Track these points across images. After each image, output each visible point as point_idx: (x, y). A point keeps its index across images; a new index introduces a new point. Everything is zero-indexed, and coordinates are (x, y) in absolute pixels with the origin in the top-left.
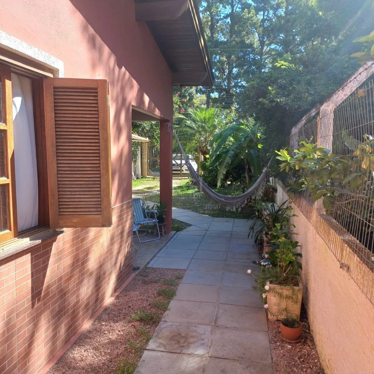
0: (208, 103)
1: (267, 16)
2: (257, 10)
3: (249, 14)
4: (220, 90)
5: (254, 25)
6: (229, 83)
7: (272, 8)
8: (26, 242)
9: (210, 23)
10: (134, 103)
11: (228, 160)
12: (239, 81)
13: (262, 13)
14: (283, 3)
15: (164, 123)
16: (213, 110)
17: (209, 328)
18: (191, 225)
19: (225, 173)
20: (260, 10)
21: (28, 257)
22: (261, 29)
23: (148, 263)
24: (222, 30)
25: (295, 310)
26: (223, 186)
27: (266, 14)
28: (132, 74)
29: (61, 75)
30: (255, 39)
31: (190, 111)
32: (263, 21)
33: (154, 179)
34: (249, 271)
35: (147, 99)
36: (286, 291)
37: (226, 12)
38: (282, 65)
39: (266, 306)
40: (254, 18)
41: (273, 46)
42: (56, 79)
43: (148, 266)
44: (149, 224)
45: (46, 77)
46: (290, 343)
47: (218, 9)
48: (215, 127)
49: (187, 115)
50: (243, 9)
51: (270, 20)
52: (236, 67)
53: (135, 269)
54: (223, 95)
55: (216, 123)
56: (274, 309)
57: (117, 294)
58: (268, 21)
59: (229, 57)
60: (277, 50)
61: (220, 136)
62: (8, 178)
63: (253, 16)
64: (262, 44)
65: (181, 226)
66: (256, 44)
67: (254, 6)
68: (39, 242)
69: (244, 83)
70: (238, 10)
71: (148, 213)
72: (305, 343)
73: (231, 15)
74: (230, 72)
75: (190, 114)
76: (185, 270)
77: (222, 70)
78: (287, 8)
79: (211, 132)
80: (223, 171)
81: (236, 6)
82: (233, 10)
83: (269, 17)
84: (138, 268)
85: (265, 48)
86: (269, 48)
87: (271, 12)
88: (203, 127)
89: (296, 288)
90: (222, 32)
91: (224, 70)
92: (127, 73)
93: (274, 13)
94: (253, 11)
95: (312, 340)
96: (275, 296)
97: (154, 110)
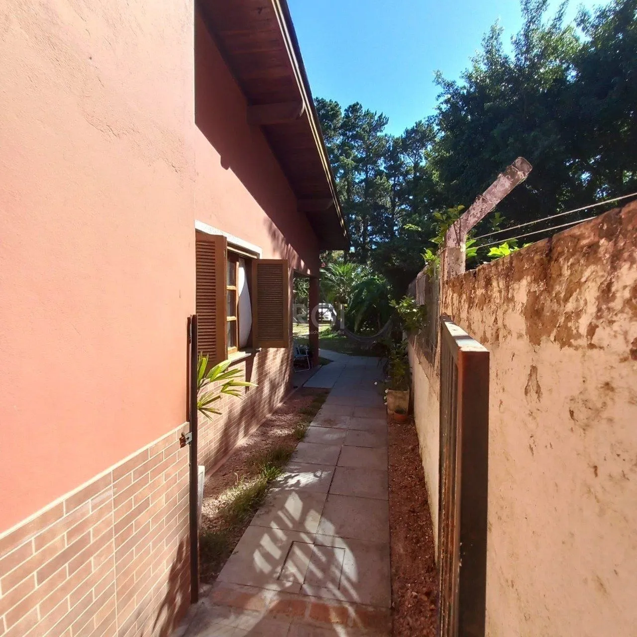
0: (345, 257)
1: (398, 181)
2: (389, 177)
3: (381, 180)
4: (356, 245)
5: (385, 190)
6: (364, 239)
7: (402, 174)
8: (243, 354)
9: (346, 187)
10: (295, 268)
11: (364, 309)
12: (374, 237)
13: (393, 179)
14: (412, 170)
15: (312, 280)
16: (351, 265)
17: (349, 418)
18: (333, 361)
19: (361, 319)
20: (391, 177)
21: (244, 363)
22: (392, 193)
23: (303, 385)
24: (357, 193)
25: (405, 405)
26: (359, 331)
27: (396, 180)
28: (294, 248)
29: (261, 258)
30: (387, 201)
31: (330, 265)
32: (394, 185)
33: (298, 325)
34: (376, 383)
35: (302, 263)
36: (399, 394)
37: (361, 178)
38: (410, 227)
39: (386, 404)
40: (386, 184)
41: (403, 207)
42: (258, 259)
43: (304, 386)
44: (301, 359)
45: (253, 258)
46: (400, 424)
47: (353, 175)
48: (352, 280)
49: (328, 270)
50: (376, 176)
51: (400, 184)
52: (370, 225)
53: (295, 387)
54: (360, 249)
55: (353, 277)
56: (392, 406)
57: (284, 401)
58: (399, 185)
59: (363, 218)
60: (406, 211)
61: (356, 287)
62: (235, 316)
63: (385, 183)
64: (394, 205)
65: (325, 362)
66: (389, 205)
67: (386, 173)
68: (250, 354)
69: (378, 239)
70: (371, 175)
71: (301, 350)
72: (409, 423)
73: (365, 180)
74: (366, 229)
75: (330, 269)
76: (330, 389)
77: (357, 228)
78: (415, 174)
79: (350, 284)
80: (359, 318)
81: (370, 172)
82: (367, 176)
83: (399, 182)
84: (297, 387)
85: (397, 208)
86: (400, 208)
87: (401, 178)
88: (342, 280)
89: (405, 392)
90: (358, 195)
91: (360, 228)
92: (292, 248)
93: (404, 179)
94: (384, 178)
95: (414, 422)
96: (391, 398)
97: (306, 271)
